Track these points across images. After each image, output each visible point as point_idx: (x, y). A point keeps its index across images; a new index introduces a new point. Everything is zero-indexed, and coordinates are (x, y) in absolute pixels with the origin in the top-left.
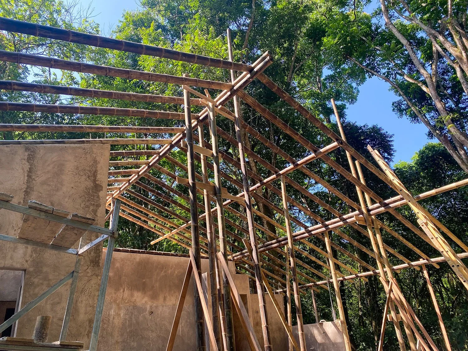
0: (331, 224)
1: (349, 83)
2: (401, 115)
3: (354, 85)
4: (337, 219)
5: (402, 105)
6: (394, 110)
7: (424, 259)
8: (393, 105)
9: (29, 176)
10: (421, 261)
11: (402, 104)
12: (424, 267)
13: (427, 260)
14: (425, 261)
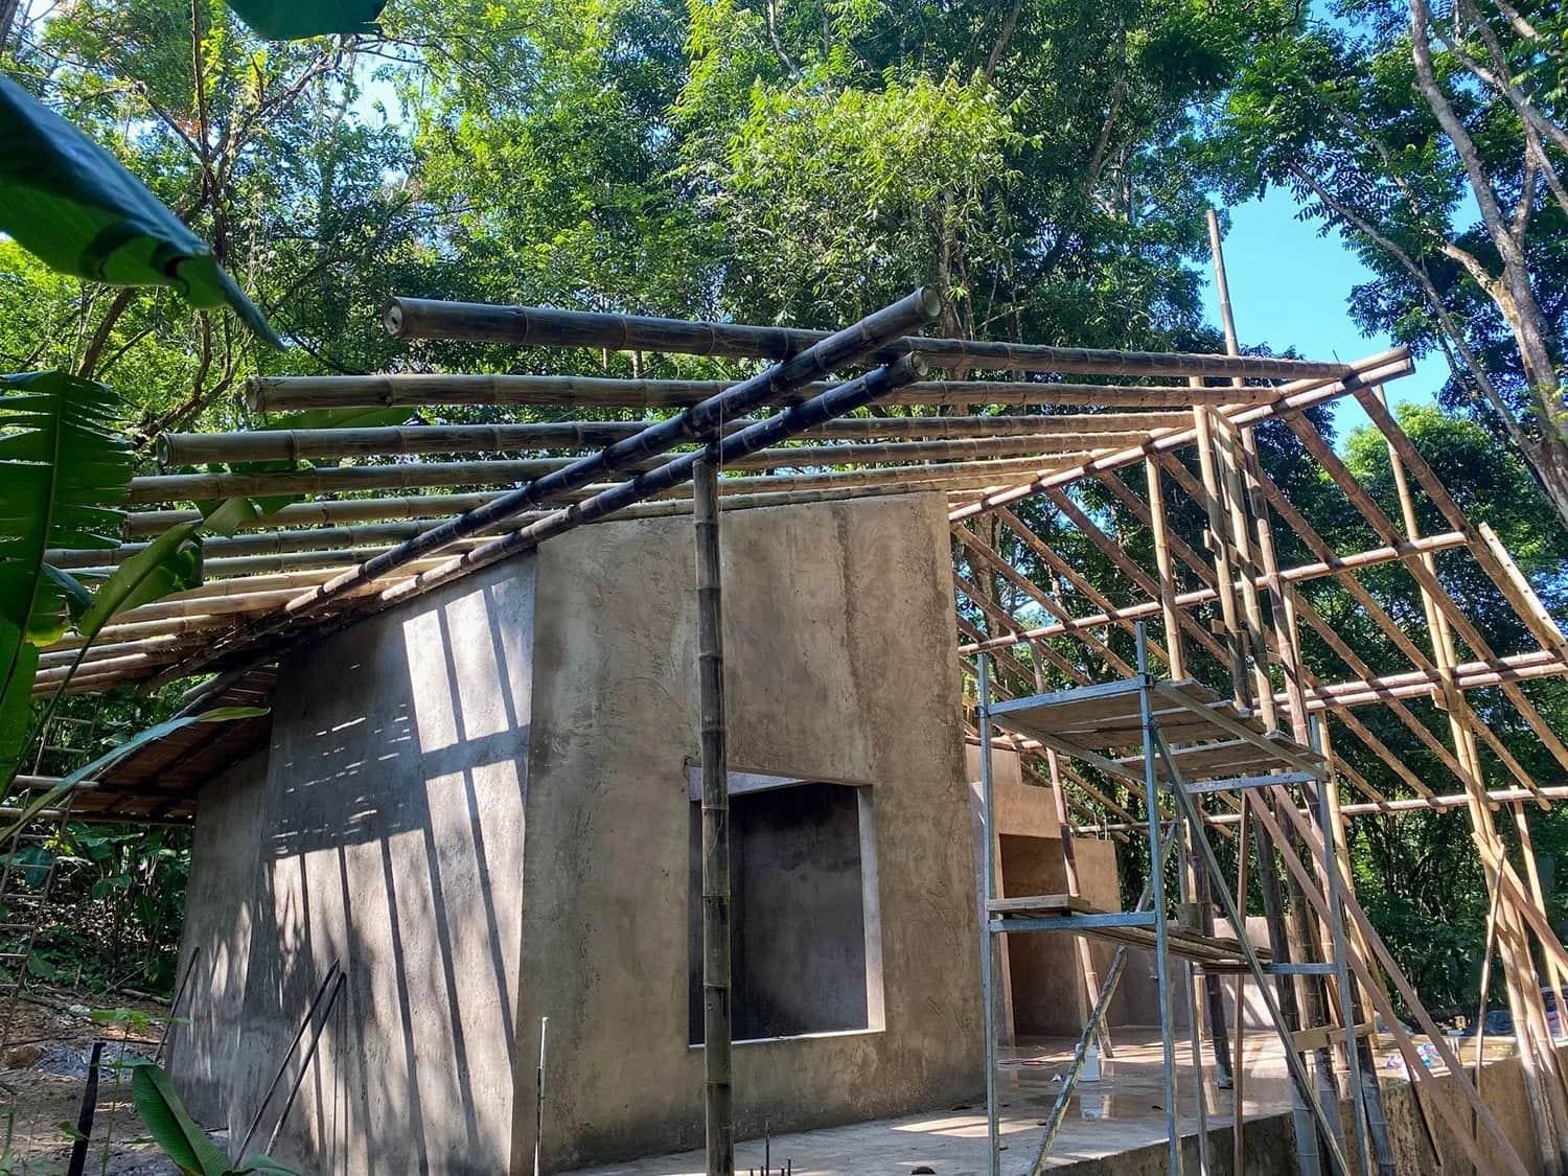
0: (1341, 695)
1: (1198, 190)
2: (1371, 329)
3: (1215, 198)
4: (1362, 684)
5: (1380, 300)
6: (1352, 310)
7: (1521, 786)
8: (1354, 294)
9: (847, 577)
10: (1514, 792)
11: (1379, 296)
12: (1518, 807)
13: (1531, 789)
14: (1526, 793)
